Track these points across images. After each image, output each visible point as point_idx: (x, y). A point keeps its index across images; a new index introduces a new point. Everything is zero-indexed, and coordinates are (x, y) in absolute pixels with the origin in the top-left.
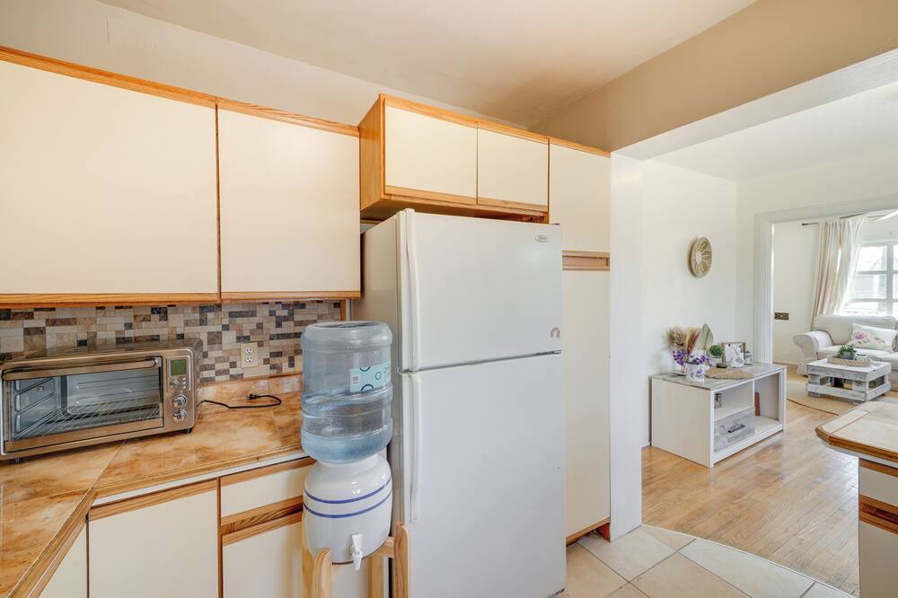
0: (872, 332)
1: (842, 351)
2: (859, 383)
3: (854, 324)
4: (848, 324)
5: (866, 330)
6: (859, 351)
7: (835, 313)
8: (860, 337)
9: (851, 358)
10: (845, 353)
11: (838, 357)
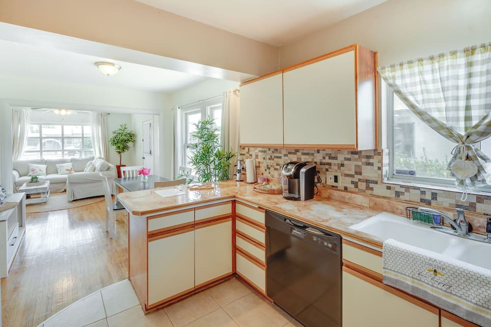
0: (37, 167)
1: (32, 179)
2: (44, 193)
3: (30, 164)
4: (26, 164)
5: (35, 166)
6: (39, 177)
7: (18, 159)
8: (33, 171)
9: (37, 182)
10: (34, 180)
11: (31, 182)
